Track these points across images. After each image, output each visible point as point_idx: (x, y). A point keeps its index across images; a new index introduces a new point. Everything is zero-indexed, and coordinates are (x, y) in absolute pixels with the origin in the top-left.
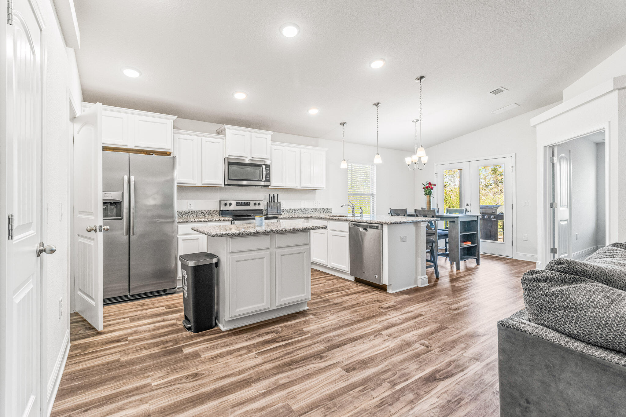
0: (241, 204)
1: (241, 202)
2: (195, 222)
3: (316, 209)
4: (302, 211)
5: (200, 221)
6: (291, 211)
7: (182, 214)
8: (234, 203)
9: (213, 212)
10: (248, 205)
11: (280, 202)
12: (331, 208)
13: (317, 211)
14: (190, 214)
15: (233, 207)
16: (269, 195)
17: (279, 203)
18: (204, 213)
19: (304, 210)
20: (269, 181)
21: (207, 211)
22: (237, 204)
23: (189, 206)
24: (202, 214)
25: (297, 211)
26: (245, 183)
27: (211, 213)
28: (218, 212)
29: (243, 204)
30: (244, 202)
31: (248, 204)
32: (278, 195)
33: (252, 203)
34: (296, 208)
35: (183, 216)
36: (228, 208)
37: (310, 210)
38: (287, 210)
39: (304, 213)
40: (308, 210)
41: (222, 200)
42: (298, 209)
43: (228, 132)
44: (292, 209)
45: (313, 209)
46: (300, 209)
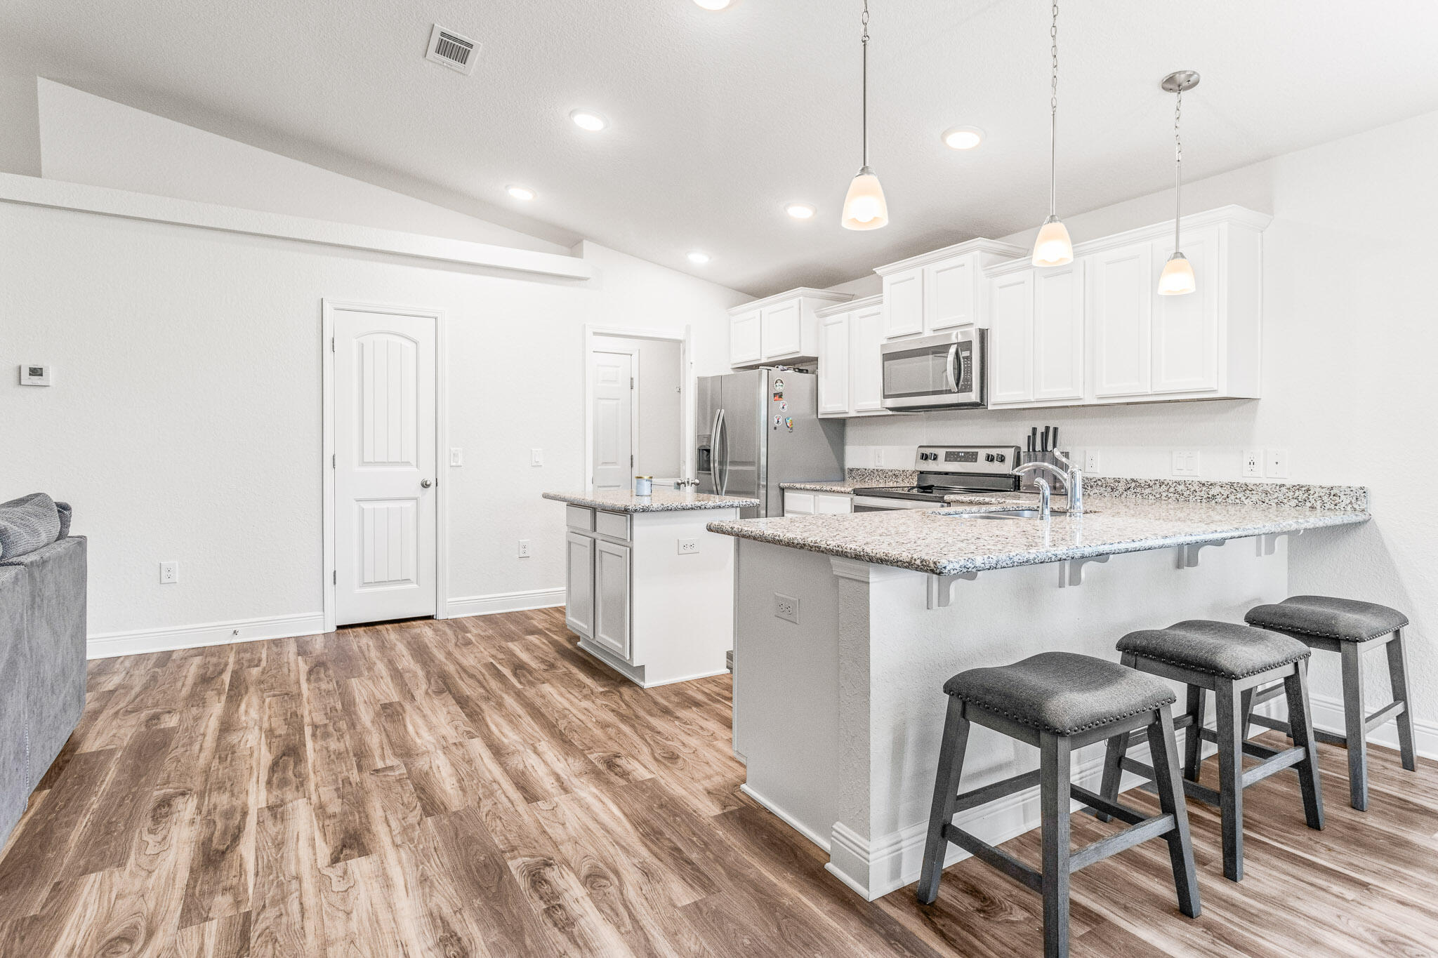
0: (956, 457)
1: (958, 453)
2: (801, 489)
3: (1246, 488)
4: (1172, 490)
5: (808, 490)
6: (1121, 487)
7: (864, 475)
8: (942, 453)
10: (971, 461)
12: (1356, 484)
13: (1255, 498)
14: (875, 476)
15: (942, 464)
16: (1035, 429)
18: (896, 476)
19: (1181, 487)
20: (970, 389)
21: (902, 473)
22: (950, 457)
23: (877, 458)
24: (894, 477)
25: (1148, 491)
27: (907, 475)
28: (919, 474)
29: (961, 457)
30: (964, 453)
31: (972, 457)
33: (982, 454)
34: (1144, 475)
35: (866, 480)
36: (930, 466)
37: (1214, 491)
38: (1100, 483)
39: (1182, 499)
40: (1204, 488)
41: (920, 447)
42: (1150, 482)
43: (886, 281)
44: (1126, 479)
45: (1232, 484)
46: (1163, 483)
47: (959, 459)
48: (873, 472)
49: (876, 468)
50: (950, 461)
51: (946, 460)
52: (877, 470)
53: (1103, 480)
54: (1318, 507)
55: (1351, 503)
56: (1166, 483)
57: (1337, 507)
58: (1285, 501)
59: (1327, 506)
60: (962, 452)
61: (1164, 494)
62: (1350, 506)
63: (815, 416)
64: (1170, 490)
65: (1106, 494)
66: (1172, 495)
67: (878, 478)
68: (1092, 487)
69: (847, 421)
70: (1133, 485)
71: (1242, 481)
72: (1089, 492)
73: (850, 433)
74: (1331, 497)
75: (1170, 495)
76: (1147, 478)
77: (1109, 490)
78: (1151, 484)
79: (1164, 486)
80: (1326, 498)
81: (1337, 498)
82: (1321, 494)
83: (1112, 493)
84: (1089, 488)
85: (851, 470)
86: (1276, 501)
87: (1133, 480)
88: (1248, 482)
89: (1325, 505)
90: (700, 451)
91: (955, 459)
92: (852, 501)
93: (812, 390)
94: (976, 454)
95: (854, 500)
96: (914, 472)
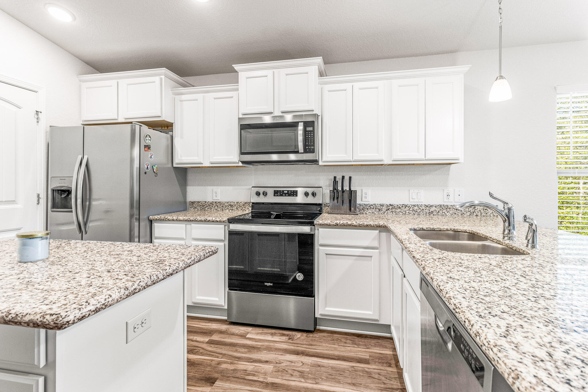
0: (283, 194)
1: (283, 191)
2: (173, 220)
3: (447, 207)
4: (411, 209)
5: (180, 220)
6: (384, 209)
7: (204, 206)
8: (270, 192)
9: (244, 205)
10: (293, 196)
11: (355, 192)
13: (451, 212)
14: (214, 206)
15: (270, 198)
16: (335, 177)
17: (352, 194)
18: (231, 206)
19: (416, 208)
20: (313, 151)
21: (236, 203)
22: (276, 193)
23: (214, 194)
24: (230, 206)
25: (399, 210)
26: (275, 157)
27: (241, 205)
28: (251, 205)
29: (285, 194)
30: (288, 191)
31: (294, 194)
32: (350, 178)
33: (300, 192)
35: (206, 209)
36: (262, 199)
37: (432, 209)
38: (372, 207)
39: (416, 213)
40: (427, 208)
41: (253, 187)
42: (400, 206)
43: (242, 76)
44: (387, 205)
45: (441, 206)
46: (407, 206)
47: (284, 195)
48: (212, 203)
49: (214, 201)
50: (277, 196)
51: (274, 195)
52: (215, 202)
53: (374, 205)
54: (479, 215)
55: (492, 213)
56: (408, 206)
57: (487, 215)
58: (465, 213)
59: (483, 215)
60: (285, 191)
61: (407, 212)
62: (492, 214)
63: (170, 165)
64: (411, 210)
65: (376, 213)
66: (411, 212)
67: (216, 208)
68: (367, 209)
69: (188, 170)
70: (391, 207)
71: (445, 204)
72: (366, 212)
73: (190, 177)
74: (484, 210)
75: (410, 212)
76: (398, 204)
77: (378, 210)
78: (401, 206)
79: (407, 207)
80: (482, 211)
81: (487, 211)
82: (481, 209)
83: (379, 212)
84: (366, 210)
85: (193, 203)
86: (461, 213)
87: (391, 205)
88: (448, 204)
89: (482, 214)
90: (53, 190)
91: (281, 195)
92: (227, 227)
93: (168, 146)
94: (296, 192)
95: (229, 227)
96: (246, 203)
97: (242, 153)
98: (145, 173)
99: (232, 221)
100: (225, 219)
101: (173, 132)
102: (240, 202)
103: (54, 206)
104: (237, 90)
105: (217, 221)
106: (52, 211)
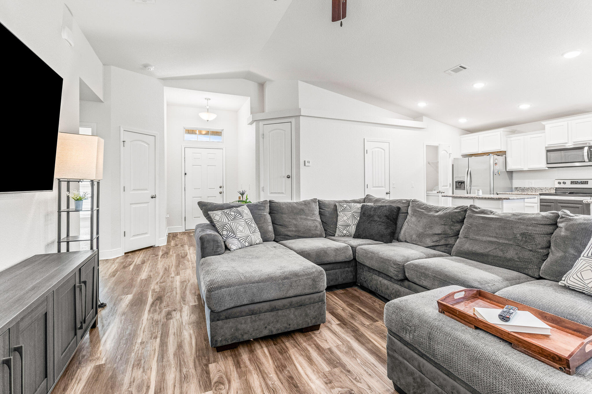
0: (577, 183)
1: (578, 181)
7: (524, 189)
8: (568, 182)
10: (585, 184)
15: (568, 185)
18: (541, 189)
21: (544, 188)
22: (572, 183)
23: (530, 184)
24: (540, 190)
27: (548, 189)
28: (555, 189)
29: (579, 183)
30: (581, 181)
33: (590, 182)
35: (525, 191)
36: (562, 186)
41: (556, 179)
43: (547, 126)
48: (529, 188)
50: (573, 184)
51: (571, 184)
52: (531, 188)
63: (505, 170)
67: (531, 190)
69: (513, 172)
73: (514, 175)
85: (517, 188)
90: (456, 182)
91: (576, 184)
92: (539, 197)
93: (503, 162)
94: (588, 182)
95: (540, 197)
96: (551, 188)
97: (547, 164)
98: (495, 174)
99: (541, 194)
100: (538, 194)
101: (506, 155)
102: (547, 187)
103: (456, 188)
104: (545, 133)
105: (534, 195)
106: (456, 190)
